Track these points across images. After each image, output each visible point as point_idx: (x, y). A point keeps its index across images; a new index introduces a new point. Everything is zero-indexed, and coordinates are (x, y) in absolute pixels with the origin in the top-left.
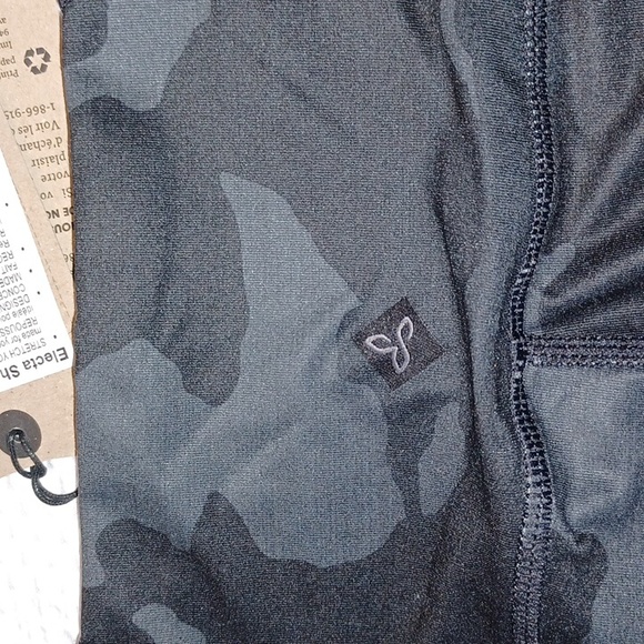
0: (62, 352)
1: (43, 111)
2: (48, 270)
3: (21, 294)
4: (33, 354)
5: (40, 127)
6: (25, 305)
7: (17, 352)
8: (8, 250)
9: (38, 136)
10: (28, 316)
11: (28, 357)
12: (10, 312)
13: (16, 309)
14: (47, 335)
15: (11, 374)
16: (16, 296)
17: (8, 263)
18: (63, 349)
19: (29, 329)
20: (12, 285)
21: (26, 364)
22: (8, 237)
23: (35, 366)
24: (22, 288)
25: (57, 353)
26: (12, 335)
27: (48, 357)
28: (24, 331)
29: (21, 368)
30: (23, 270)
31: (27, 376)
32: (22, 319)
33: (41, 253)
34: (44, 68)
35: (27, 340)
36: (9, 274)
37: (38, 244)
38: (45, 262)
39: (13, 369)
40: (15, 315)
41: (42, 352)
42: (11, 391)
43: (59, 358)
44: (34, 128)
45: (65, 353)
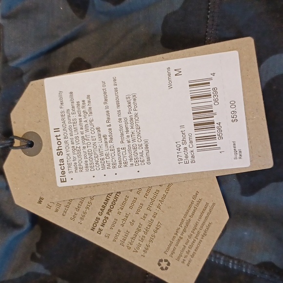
0: (65, 180)
1: (144, 251)
2: (104, 184)
3: (95, 168)
4: (66, 166)
5: (140, 245)
6: (89, 168)
7: (69, 158)
8: (117, 167)
9: (137, 241)
10: (84, 168)
11: (65, 162)
12: (88, 160)
13: (88, 163)
14: (74, 175)
15: (59, 151)
16: (95, 165)
17: (111, 165)
18: (66, 181)
19: (78, 167)
20: (100, 164)
21: (62, 160)
22: (123, 168)
23: (60, 165)
24: (98, 169)
25: (64, 178)
26: (77, 157)
27: (63, 173)
28: (78, 164)
29: (61, 157)
30: (106, 171)
31: (56, 159)
32: (83, 165)
33: (112, 183)
34: (159, 265)
35: (73, 164)
36: (106, 164)
37: (117, 182)
38: (107, 184)
39: (61, 153)
40: (86, 161)
41: (66, 170)
42: (51, 149)
43: (62, 178)
44: (141, 243)
45: (64, 182)
